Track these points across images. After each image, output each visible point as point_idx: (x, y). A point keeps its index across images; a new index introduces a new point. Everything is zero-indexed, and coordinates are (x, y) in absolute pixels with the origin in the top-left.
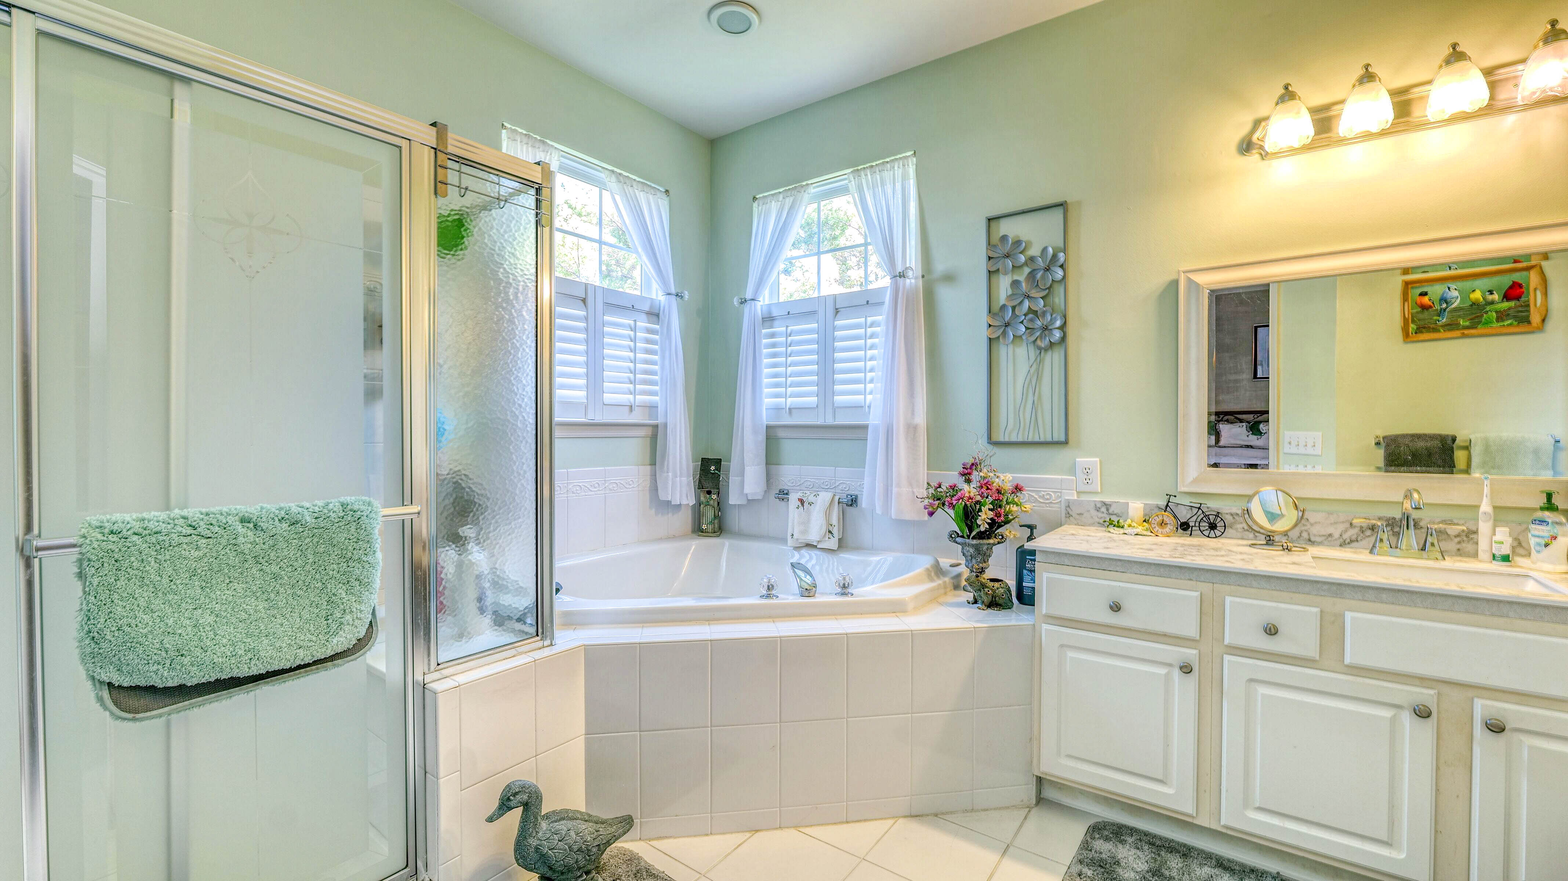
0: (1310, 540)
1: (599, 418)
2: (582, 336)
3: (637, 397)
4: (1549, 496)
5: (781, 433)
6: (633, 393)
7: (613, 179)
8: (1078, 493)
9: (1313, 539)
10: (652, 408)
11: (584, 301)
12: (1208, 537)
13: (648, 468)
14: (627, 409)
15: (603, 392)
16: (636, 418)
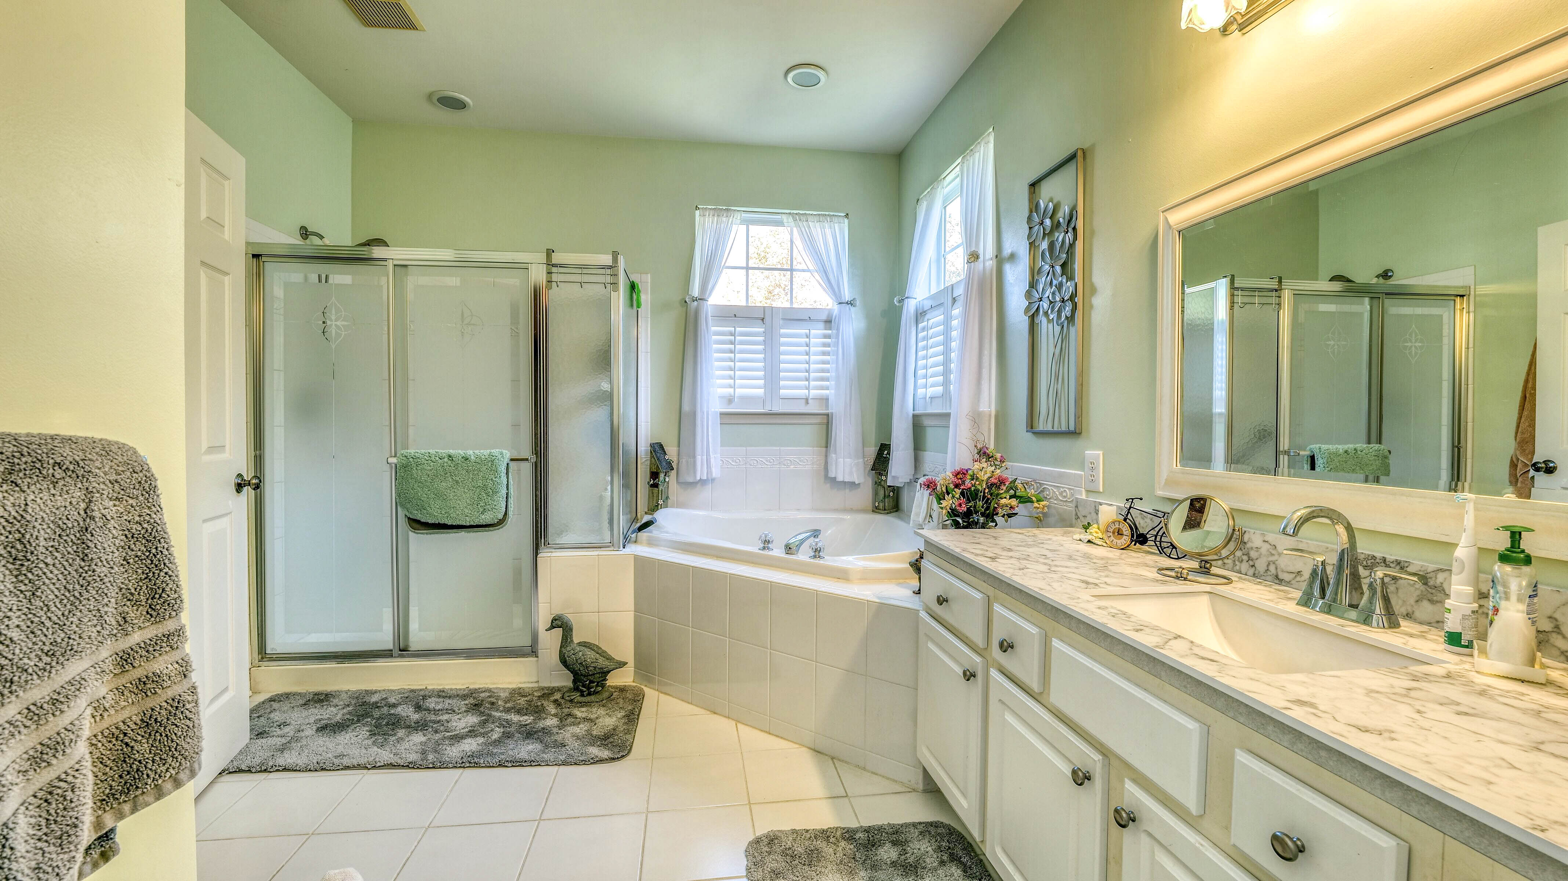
0: (1277, 577)
1: (777, 409)
2: (761, 347)
3: (811, 391)
4: (1516, 536)
5: (926, 422)
6: (808, 388)
7: (791, 219)
8: (1088, 491)
9: (1281, 576)
10: (825, 400)
11: (763, 319)
12: (1169, 556)
13: (824, 449)
14: (804, 401)
15: (780, 389)
16: (813, 408)
